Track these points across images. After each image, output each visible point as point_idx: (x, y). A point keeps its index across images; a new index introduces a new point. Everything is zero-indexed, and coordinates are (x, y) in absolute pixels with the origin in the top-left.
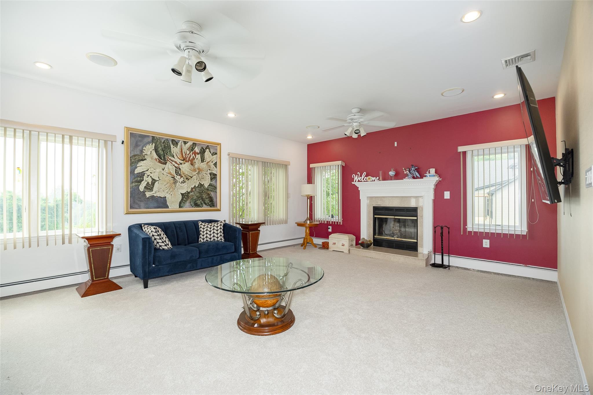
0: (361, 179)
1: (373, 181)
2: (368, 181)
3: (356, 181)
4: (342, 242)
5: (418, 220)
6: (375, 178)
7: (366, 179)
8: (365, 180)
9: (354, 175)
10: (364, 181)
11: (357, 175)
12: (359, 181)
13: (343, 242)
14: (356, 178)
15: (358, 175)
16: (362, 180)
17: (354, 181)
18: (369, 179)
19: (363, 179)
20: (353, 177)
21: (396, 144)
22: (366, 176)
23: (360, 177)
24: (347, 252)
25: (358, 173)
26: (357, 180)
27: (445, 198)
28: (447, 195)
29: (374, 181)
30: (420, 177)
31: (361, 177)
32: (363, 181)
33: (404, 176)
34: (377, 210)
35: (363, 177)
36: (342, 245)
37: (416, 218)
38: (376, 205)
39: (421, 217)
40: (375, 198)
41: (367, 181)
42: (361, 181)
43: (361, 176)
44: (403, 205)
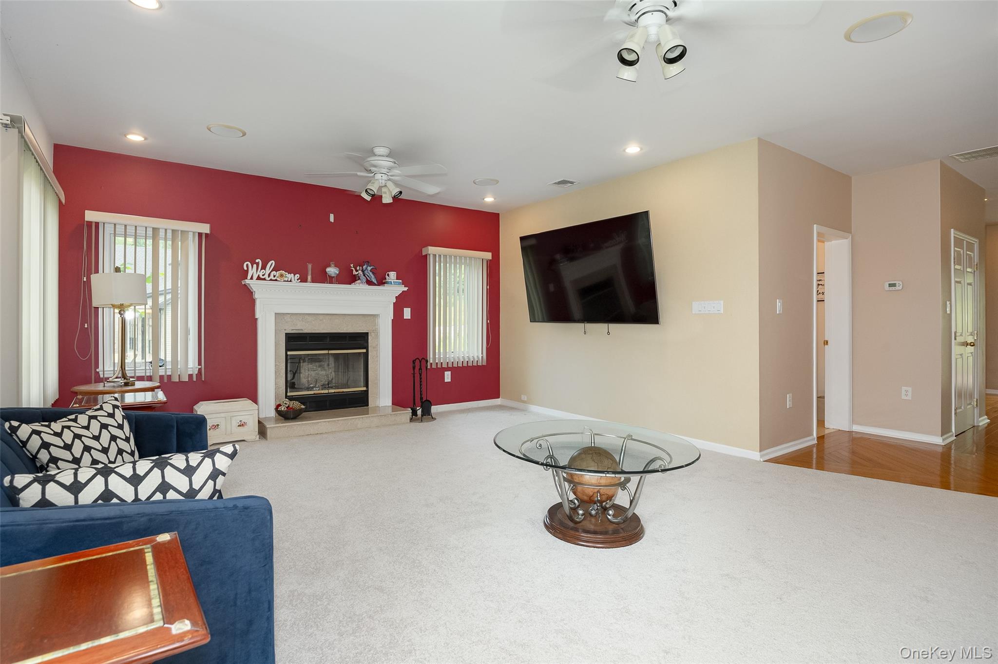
0: (263, 275)
1: (287, 281)
2: (278, 279)
3: (252, 278)
4: (238, 417)
5: (370, 354)
6: (293, 275)
7: (274, 276)
8: (272, 277)
9: (247, 265)
10: (271, 280)
11: (255, 266)
12: (259, 278)
13: (240, 418)
14: (252, 271)
15: (258, 264)
16: (266, 276)
17: (249, 277)
18: (282, 276)
19: (269, 275)
20: (246, 268)
21: (332, 218)
22: (275, 269)
23: (261, 270)
24: (255, 437)
25: (257, 261)
26: (255, 277)
27: (405, 318)
28: (407, 313)
29: (291, 281)
30: (376, 282)
31: (264, 270)
32: (267, 278)
33: (352, 279)
34: (294, 341)
35: (268, 270)
36: (239, 426)
37: (364, 351)
38: (293, 330)
39: (374, 348)
40: (289, 315)
41: (276, 280)
42: (264, 279)
43: (264, 268)
44: (345, 329)
